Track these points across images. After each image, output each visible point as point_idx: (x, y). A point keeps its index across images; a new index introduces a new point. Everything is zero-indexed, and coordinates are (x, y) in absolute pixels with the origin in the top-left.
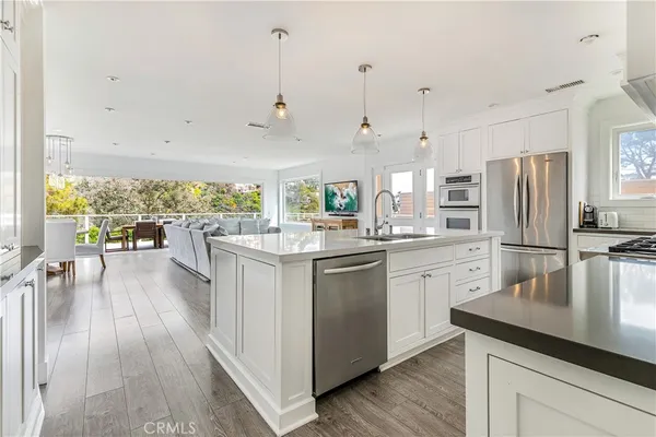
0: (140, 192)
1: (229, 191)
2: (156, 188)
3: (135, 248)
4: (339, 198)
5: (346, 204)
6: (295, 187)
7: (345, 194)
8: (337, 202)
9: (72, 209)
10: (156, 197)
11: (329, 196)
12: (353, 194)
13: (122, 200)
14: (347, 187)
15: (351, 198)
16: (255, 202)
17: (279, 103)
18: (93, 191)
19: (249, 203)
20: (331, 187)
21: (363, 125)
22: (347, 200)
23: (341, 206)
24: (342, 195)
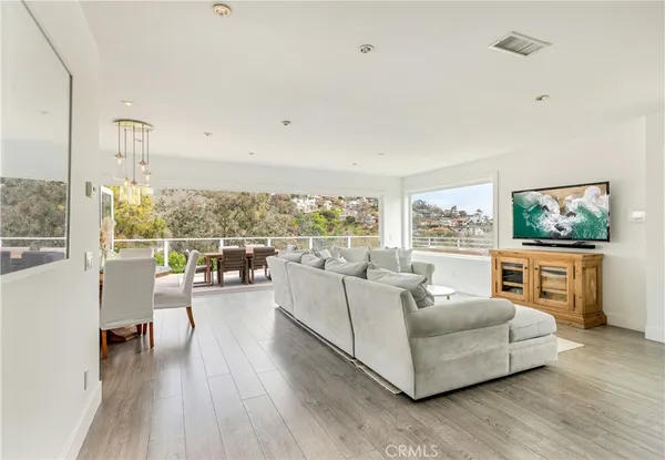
0: (216, 212)
1: (290, 211)
2: (233, 206)
3: (220, 282)
6: (358, 206)
9: (151, 231)
10: (231, 217)
13: (198, 220)
14: (580, 195)
16: (316, 222)
18: (169, 212)
19: (311, 224)
23: (560, 229)
24: (562, 210)
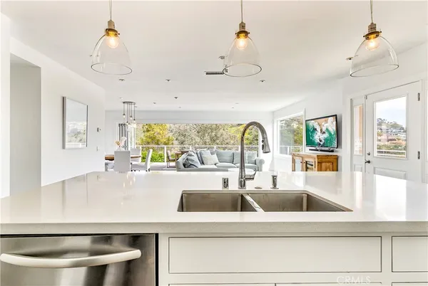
4: (319, 133)
5: (325, 139)
7: (324, 129)
8: (318, 137)
11: (310, 132)
12: (333, 128)
14: (326, 122)
15: (330, 134)
17: (110, 30)
20: (311, 123)
21: (238, 34)
22: (326, 135)
23: (321, 141)
24: (321, 130)
